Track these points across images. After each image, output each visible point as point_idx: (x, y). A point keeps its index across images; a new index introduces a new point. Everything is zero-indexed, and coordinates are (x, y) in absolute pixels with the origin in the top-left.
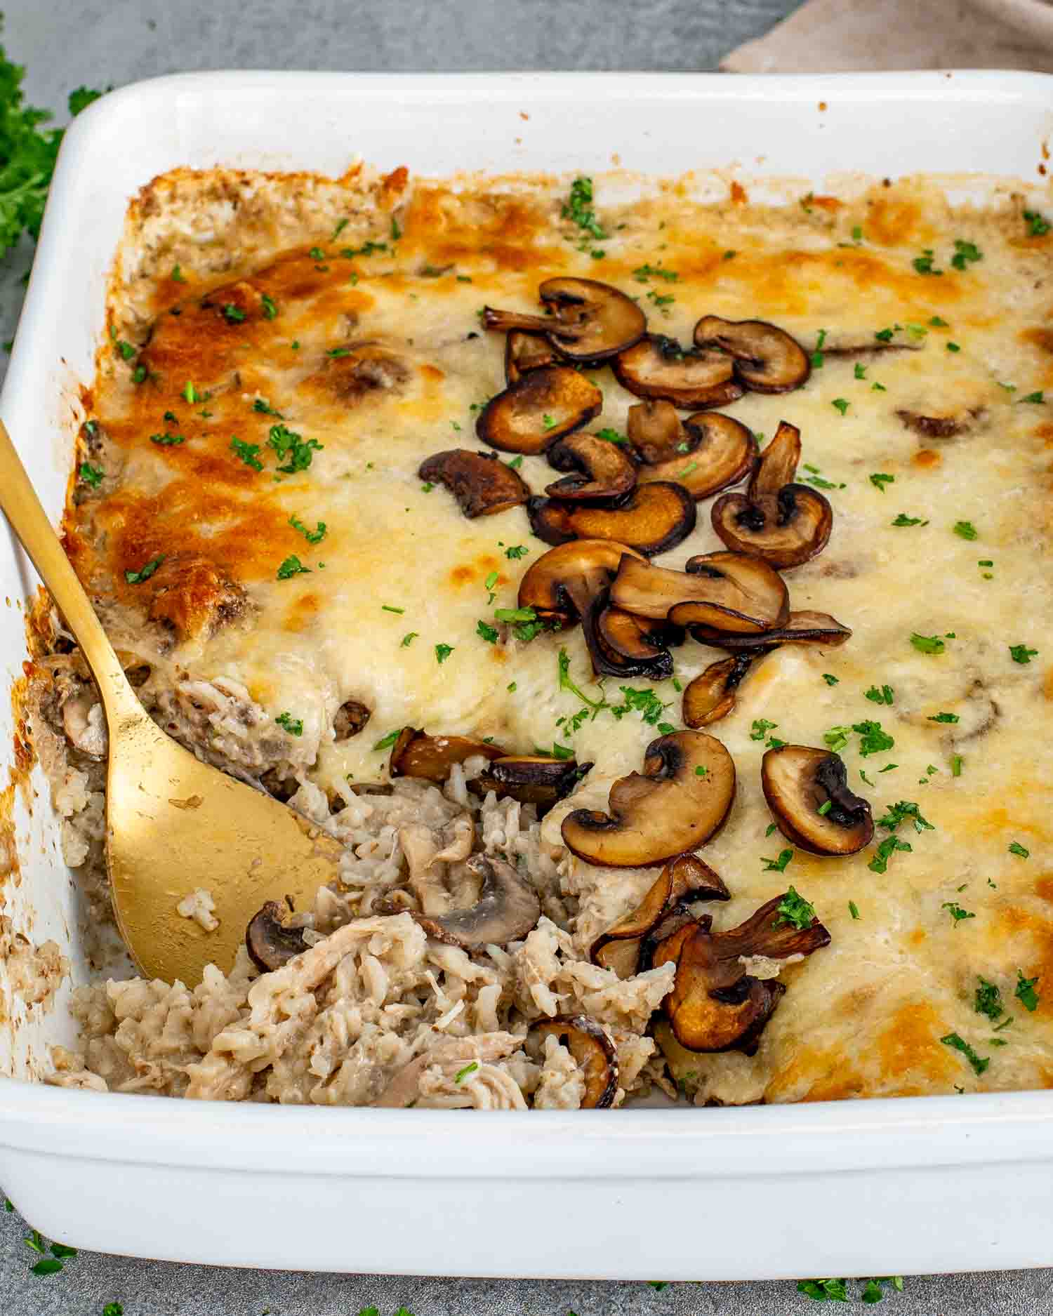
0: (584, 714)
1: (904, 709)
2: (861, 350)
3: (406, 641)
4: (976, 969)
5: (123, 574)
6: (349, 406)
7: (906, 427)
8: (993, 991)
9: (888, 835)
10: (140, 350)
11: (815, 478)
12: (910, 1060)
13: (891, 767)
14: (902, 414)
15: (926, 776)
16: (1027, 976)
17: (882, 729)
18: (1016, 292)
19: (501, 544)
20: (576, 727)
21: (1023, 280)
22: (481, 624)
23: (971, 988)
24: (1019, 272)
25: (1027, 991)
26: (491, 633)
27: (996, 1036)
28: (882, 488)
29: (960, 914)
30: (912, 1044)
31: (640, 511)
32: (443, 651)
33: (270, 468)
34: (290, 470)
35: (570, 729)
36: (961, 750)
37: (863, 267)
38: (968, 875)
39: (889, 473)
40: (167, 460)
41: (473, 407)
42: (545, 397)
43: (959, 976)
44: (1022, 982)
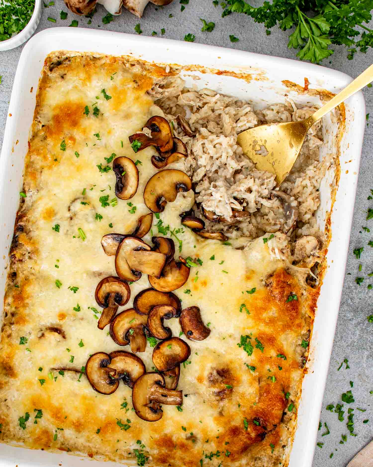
0: (177, 232)
1: (94, 211)
2: (69, 370)
3: (223, 262)
4: (97, 120)
5: (297, 300)
6: (227, 365)
7: (64, 332)
8: (94, 113)
9: (109, 164)
10: (286, 410)
11: (96, 313)
12: (120, 93)
13: (102, 191)
14: (64, 337)
15: (93, 187)
16: (85, 115)
17: (101, 204)
18: (13, 399)
19: (191, 295)
20: (179, 229)
21: (9, 404)
22: (201, 265)
23: (99, 116)
24: (9, 408)
25: (87, 112)
26: (199, 262)
27: (97, 101)
28: (78, 305)
29: (97, 135)
30: (119, 98)
31: (150, 304)
32: (213, 258)
33: (253, 339)
34: (248, 337)
35: (181, 230)
36: (82, 196)
37: (59, 415)
38: (92, 149)
39: (74, 311)
40: (282, 347)
41: (190, 363)
42: (169, 359)
43: (102, 120)
44: (87, 114)
